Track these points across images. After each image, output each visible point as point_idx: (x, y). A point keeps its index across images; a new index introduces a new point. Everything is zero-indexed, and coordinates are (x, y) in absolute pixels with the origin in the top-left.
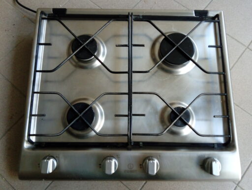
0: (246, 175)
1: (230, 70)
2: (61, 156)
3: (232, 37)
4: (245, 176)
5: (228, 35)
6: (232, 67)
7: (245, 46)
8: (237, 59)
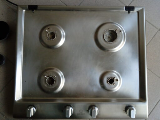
0: (151, 113)
1: (146, 46)
2: (38, 105)
3: (149, 22)
4: (151, 115)
5: (147, 21)
6: (148, 44)
7: (158, 29)
8: (151, 38)
